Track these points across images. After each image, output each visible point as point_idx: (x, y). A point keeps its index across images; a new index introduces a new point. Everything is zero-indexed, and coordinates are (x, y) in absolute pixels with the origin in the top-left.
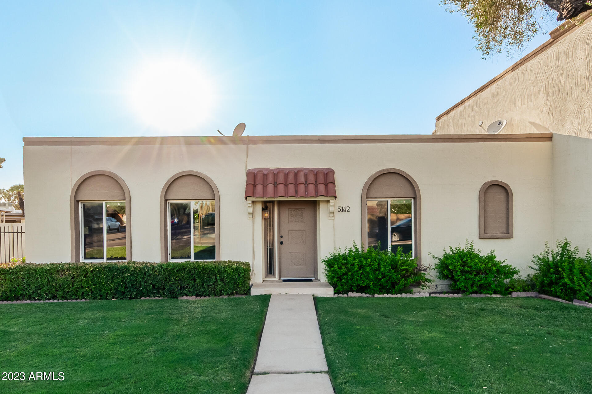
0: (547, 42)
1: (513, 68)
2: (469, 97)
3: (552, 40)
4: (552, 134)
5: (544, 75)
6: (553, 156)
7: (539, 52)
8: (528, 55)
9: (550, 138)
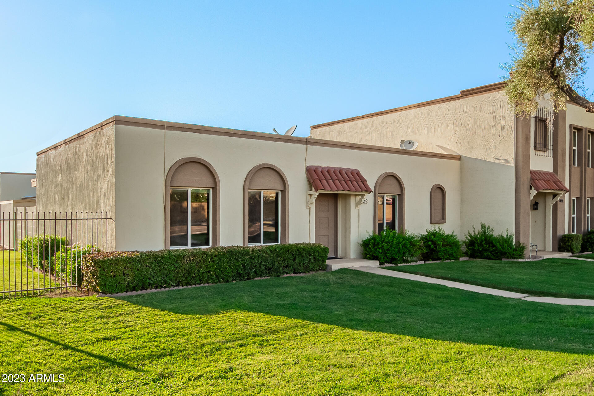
0: (455, 96)
1: (418, 106)
2: (363, 117)
3: (460, 96)
4: (460, 156)
5: (453, 117)
6: (462, 170)
7: (447, 101)
8: (435, 100)
9: (459, 158)
